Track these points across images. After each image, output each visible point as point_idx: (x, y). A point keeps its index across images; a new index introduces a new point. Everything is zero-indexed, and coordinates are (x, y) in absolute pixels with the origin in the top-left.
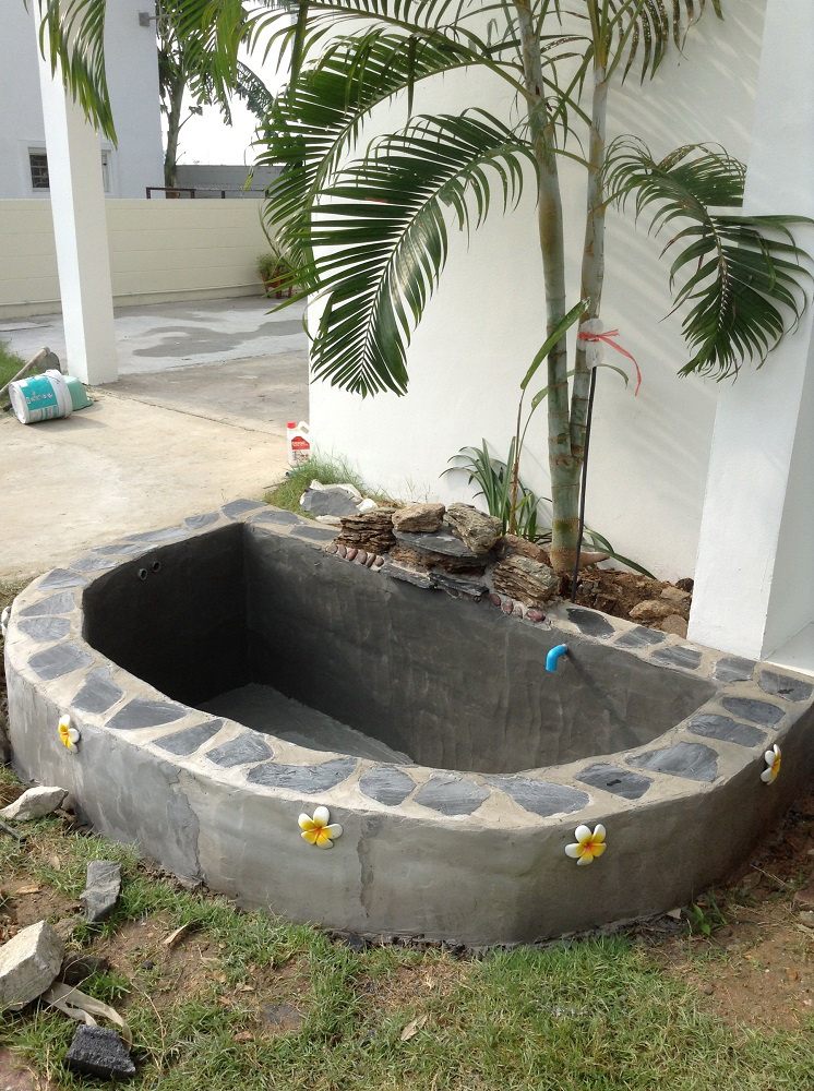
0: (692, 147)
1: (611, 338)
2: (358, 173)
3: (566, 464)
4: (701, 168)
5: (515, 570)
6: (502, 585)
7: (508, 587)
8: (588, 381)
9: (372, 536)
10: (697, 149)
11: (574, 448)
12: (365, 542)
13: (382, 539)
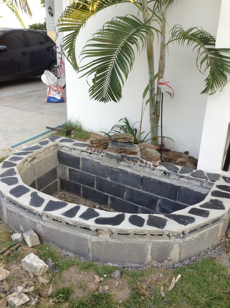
0: (194, 28)
1: (167, 84)
2: (101, 34)
3: (155, 121)
4: (197, 34)
5: (148, 153)
6: (144, 157)
7: (146, 158)
8: (161, 96)
9: (101, 145)
10: (195, 28)
11: (157, 116)
12: (98, 147)
13: (104, 146)
